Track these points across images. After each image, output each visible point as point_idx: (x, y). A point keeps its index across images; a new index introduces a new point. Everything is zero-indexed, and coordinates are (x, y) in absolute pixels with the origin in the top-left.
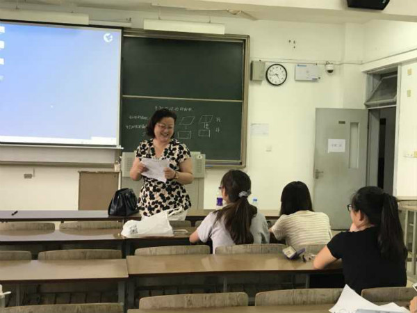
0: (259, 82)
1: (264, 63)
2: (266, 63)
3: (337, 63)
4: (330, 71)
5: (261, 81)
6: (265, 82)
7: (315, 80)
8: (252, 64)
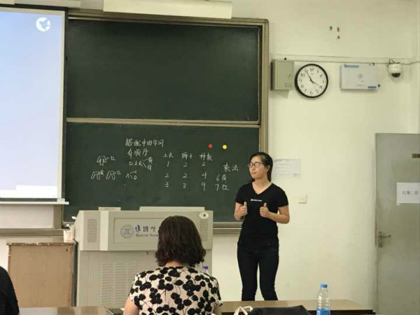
0: (284, 92)
1: (292, 62)
2: (296, 63)
3: (406, 62)
4: (396, 75)
5: (288, 91)
6: (293, 93)
7: (372, 89)
8: (272, 65)
